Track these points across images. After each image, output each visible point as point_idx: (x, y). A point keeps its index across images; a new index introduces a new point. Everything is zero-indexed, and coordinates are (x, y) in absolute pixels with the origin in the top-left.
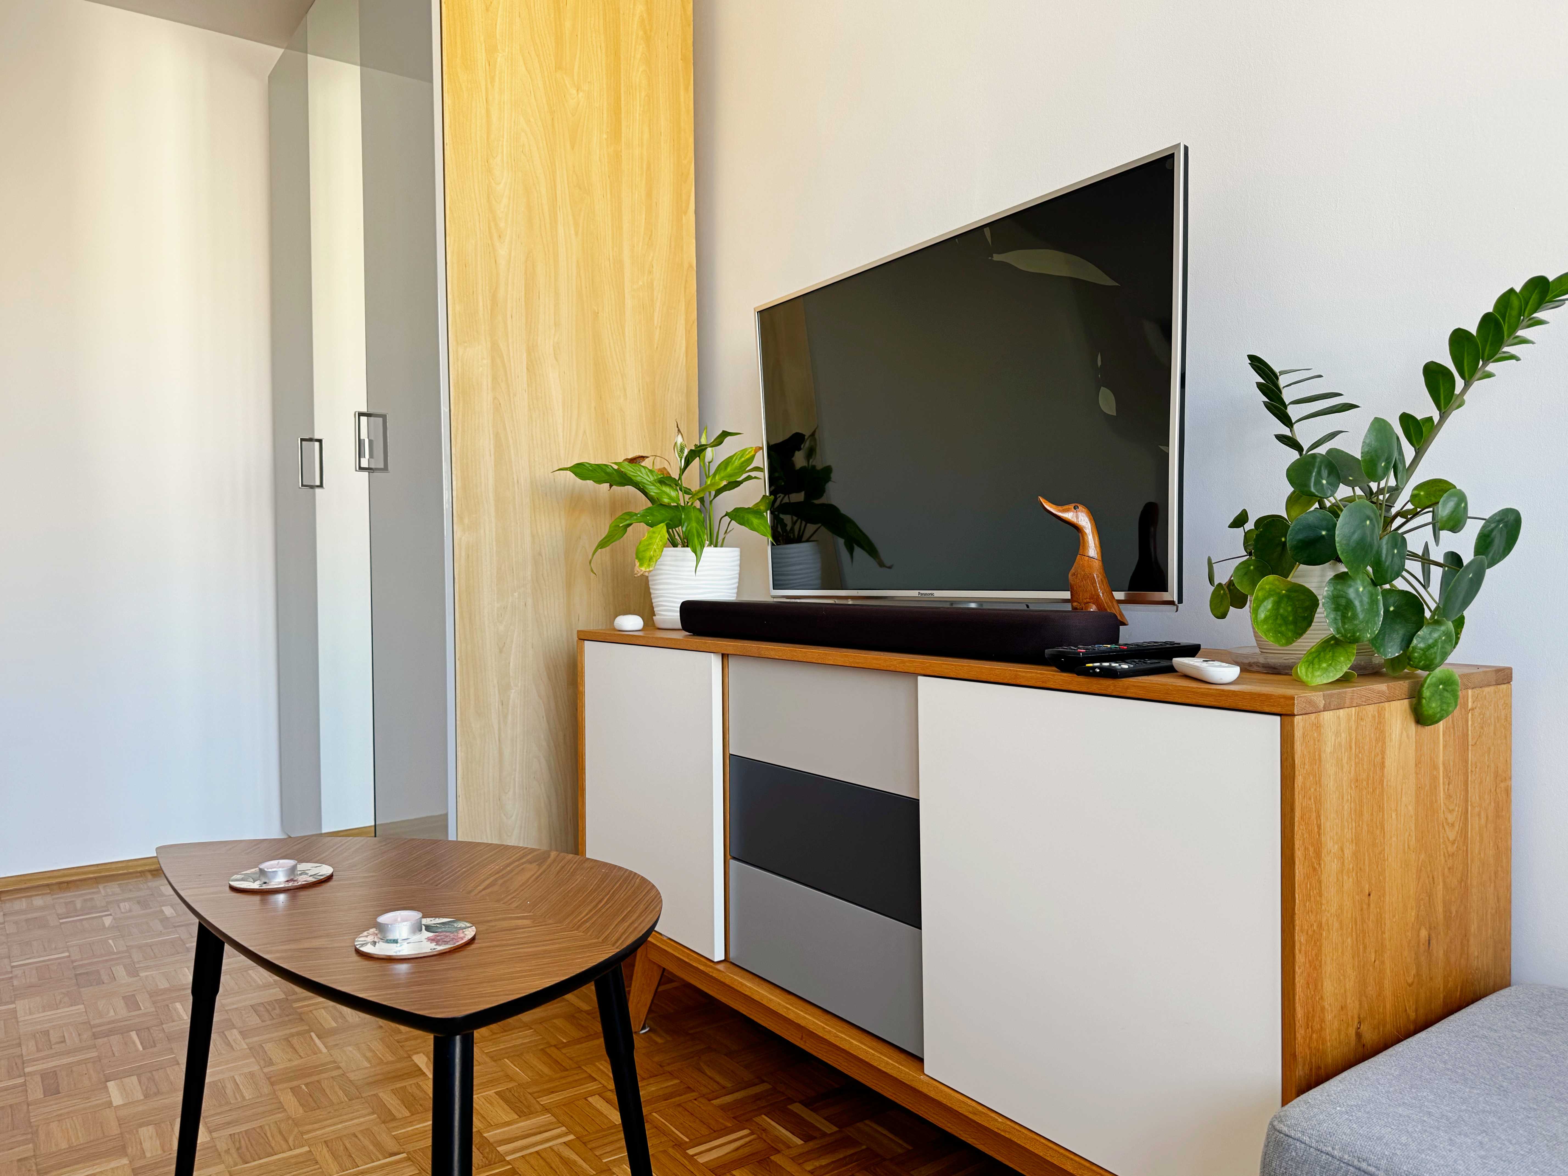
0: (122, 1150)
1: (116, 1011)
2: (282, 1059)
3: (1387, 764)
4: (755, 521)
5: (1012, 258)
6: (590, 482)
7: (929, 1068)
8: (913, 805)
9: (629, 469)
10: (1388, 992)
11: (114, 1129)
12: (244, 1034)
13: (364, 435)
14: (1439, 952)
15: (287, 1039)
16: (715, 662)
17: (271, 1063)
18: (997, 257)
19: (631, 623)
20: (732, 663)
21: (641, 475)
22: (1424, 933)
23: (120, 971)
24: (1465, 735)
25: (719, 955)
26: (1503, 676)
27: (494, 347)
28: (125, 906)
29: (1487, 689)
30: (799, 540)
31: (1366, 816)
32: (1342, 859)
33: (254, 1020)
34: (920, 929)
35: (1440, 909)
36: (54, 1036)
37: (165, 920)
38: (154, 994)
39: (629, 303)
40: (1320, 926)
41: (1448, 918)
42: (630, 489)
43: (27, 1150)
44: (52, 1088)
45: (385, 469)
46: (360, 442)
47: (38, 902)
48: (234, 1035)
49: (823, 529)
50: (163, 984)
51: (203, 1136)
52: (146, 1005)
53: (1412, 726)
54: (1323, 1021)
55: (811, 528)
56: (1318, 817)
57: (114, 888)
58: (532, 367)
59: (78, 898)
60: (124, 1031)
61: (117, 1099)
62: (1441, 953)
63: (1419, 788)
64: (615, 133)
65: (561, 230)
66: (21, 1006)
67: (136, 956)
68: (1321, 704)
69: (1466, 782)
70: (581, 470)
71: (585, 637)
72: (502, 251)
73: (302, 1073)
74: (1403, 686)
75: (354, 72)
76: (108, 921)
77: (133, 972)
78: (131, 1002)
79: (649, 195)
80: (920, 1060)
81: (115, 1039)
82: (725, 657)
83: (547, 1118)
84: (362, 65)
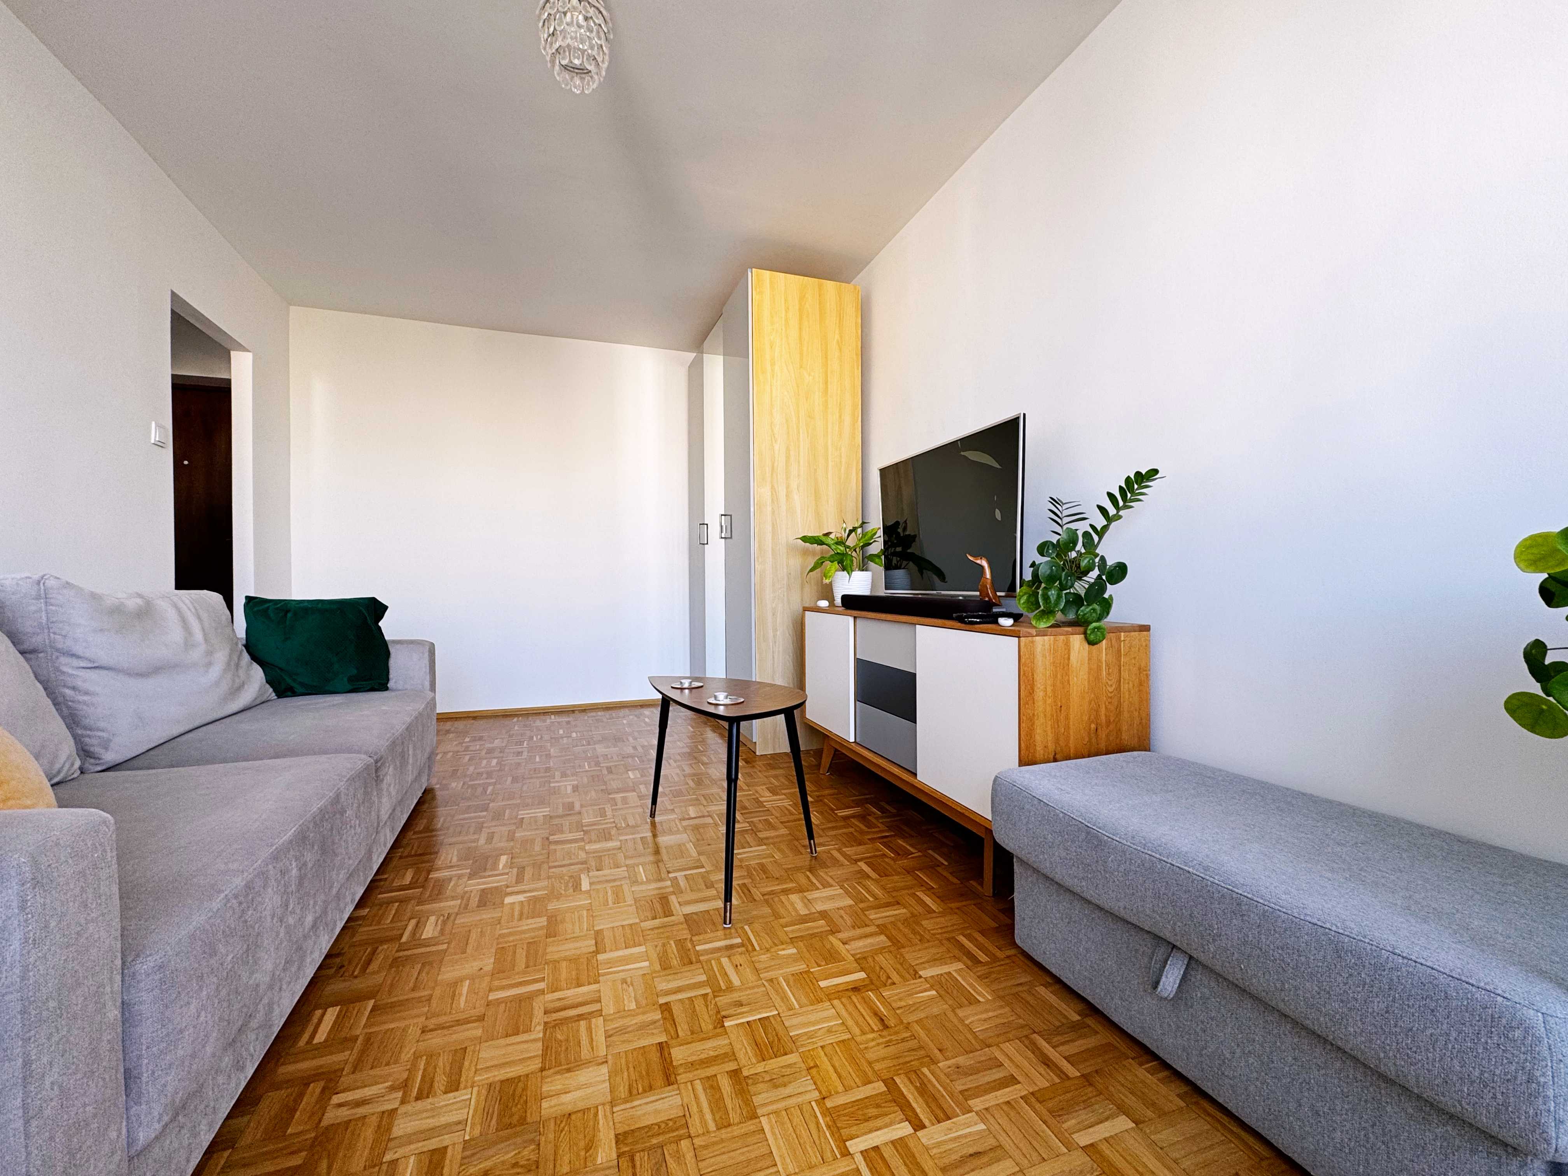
0: (634, 791)
1: (630, 750)
2: (688, 770)
3: (1071, 658)
4: (877, 560)
5: (967, 454)
6: (808, 544)
7: (919, 777)
8: (914, 675)
9: (824, 539)
10: (1072, 745)
11: (631, 784)
12: (675, 762)
13: (723, 524)
14: (1103, 734)
15: (691, 764)
16: (851, 620)
17: (684, 771)
18: (962, 453)
19: (824, 604)
20: (858, 621)
21: (828, 541)
22: (1093, 726)
23: (631, 739)
24: (1119, 651)
25: (852, 740)
26: (1146, 628)
27: (773, 487)
28: (631, 717)
29: (1133, 633)
30: (899, 568)
31: (1059, 676)
32: (1045, 691)
33: (679, 758)
34: (915, 723)
35: (1103, 718)
36: (609, 756)
37: (645, 723)
38: (643, 747)
39: (830, 464)
40: (1034, 714)
41: (1108, 723)
42: (824, 546)
43: (604, 787)
44: (610, 770)
45: (731, 538)
46: (721, 526)
47: (599, 713)
48: (671, 761)
49: (911, 563)
50: (646, 744)
51: (660, 789)
52: (640, 749)
53: (1087, 645)
54: (1035, 749)
55: (905, 563)
56: (1033, 675)
57: (627, 711)
58: (788, 496)
59: (614, 713)
60: (632, 757)
61: (632, 776)
62: (1104, 736)
63: (1090, 669)
64: (826, 391)
65: (801, 435)
66: (596, 746)
67: (636, 734)
68: (1035, 634)
69: (1120, 670)
70: (805, 539)
71: (806, 609)
72: (776, 447)
73: (694, 775)
74: (1081, 629)
75: (720, 358)
76: (625, 722)
77: (635, 739)
78: (635, 748)
79: (840, 417)
80: (915, 775)
81: (630, 760)
82: (855, 618)
83: (784, 796)
84: (724, 355)
